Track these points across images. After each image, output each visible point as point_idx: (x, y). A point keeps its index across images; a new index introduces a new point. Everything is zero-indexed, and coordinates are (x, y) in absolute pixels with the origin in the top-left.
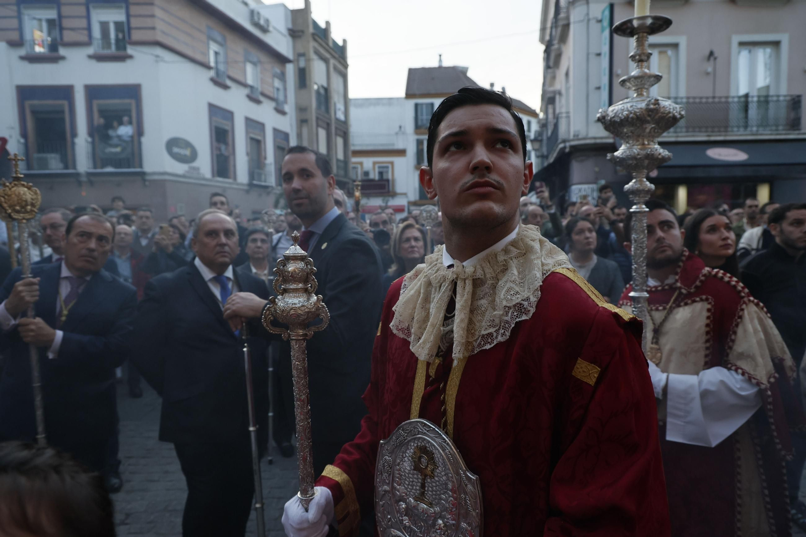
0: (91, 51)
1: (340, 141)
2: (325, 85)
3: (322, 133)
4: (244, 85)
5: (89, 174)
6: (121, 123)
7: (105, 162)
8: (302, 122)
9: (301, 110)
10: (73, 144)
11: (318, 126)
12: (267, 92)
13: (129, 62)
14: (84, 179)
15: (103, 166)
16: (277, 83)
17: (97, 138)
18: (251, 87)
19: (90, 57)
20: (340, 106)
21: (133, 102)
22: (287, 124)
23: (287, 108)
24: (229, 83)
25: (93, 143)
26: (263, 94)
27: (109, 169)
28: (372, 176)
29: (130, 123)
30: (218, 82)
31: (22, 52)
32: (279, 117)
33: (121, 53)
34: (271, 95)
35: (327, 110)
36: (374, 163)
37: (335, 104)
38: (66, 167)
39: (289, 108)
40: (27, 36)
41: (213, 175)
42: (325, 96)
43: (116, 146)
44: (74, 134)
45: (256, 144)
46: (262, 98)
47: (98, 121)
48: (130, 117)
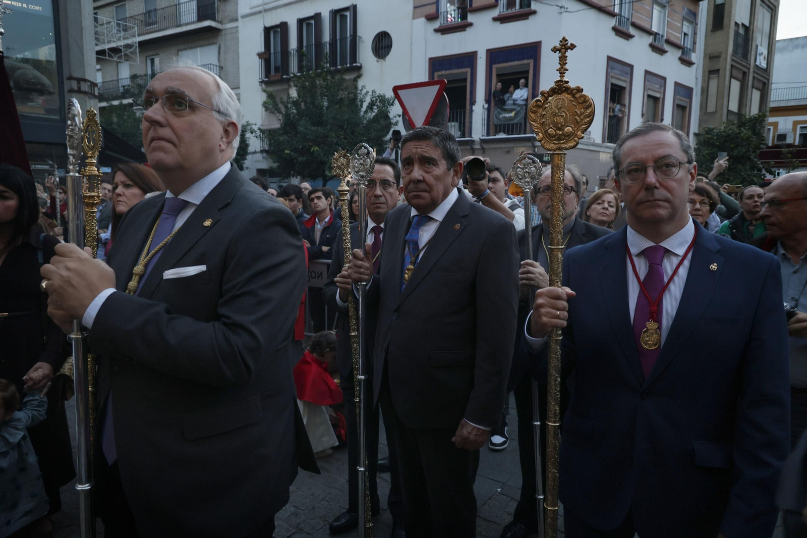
0: (496, 13)
1: (756, 95)
2: (747, 24)
3: (735, 85)
4: (649, 32)
5: (483, 141)
6: (517, 87)
7: (499, 128)
8: (711, 72)
9: (712, 57)
10: (471, 111)
11: (731, 77)
12: (673, 39)
13: (532, 19)
14: (477, 146)
15: (496, 133)
16: (687, 28)
17: (492, 104)
18: (655, 35)
19: (495, 19)
20: (763, 50)
21: (531, 62)
22: (691, 77)
23: (694, 57)
24: (632, 31)
25: (489, 110)
26: (668, 42)
27: (502, 136)
28: (789, 140)
29: (526, 86)
30: (620, 33)
31: (437, 25)
32: (684, 68)
33: (526, 10)
34: (677, 42)
35: (746, 54)
36: (795, 123)
37: (757, 46)
38: (463, 135)
39: (697, 57)
40: (442, 9)
41: (603, 141)
42: (745, 36)
43: (511, 111)
44: (473, 102)
45: (654, 102)
46: (666, 47)
47: (497, 85)
48: (527, 79)
